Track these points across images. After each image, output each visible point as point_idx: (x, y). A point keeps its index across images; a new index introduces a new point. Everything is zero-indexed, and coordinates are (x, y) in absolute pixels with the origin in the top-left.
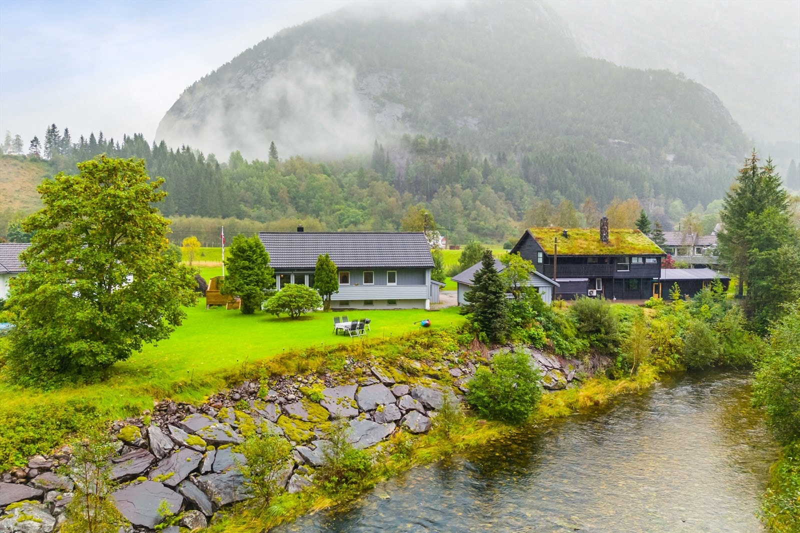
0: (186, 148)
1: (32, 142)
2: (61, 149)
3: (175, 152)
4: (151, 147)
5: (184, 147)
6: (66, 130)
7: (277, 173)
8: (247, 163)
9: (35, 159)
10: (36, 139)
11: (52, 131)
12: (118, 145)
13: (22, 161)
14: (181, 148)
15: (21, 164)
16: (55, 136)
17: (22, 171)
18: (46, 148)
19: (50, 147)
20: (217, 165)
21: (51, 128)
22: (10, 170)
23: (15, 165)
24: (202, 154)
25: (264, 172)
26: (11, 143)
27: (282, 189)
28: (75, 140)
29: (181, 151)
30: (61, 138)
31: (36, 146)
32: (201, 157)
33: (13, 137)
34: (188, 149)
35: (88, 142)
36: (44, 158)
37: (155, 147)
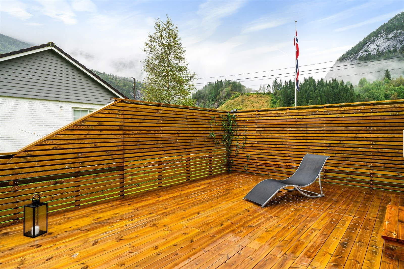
0: (334, 80)
1: (267, 87)
2: (278, 88)
3: (328, 82)
4: (316, 82)
5: (333, 79)
6: (281, 80)
7: (390, 85)
8: (370, 83)
9: (269, 93)
10: (269, 85)
11: (275, 82)
12: (301, 83)
13: (264, 95)
14: (331, 80)
15: (263, 96)
16: (276, 83)
17: (263, 98)
18: (273, 88)
19: (274, 88)
20: (351, 85)
21: (275, 80)
22: (259, 98)
23: (261, 96)
24: (343, 82)
25: (381, 86)
26: (261, 89)
27: (393, 94)
28: (283, 84)
29: (331, 81)
30: (278, 84)
31: (269, 88)
32: (342, 83)
33: (262, 86)
34: (335, 80)
35: (288, 83)
36: (272, 92)
37: (318, 81)
